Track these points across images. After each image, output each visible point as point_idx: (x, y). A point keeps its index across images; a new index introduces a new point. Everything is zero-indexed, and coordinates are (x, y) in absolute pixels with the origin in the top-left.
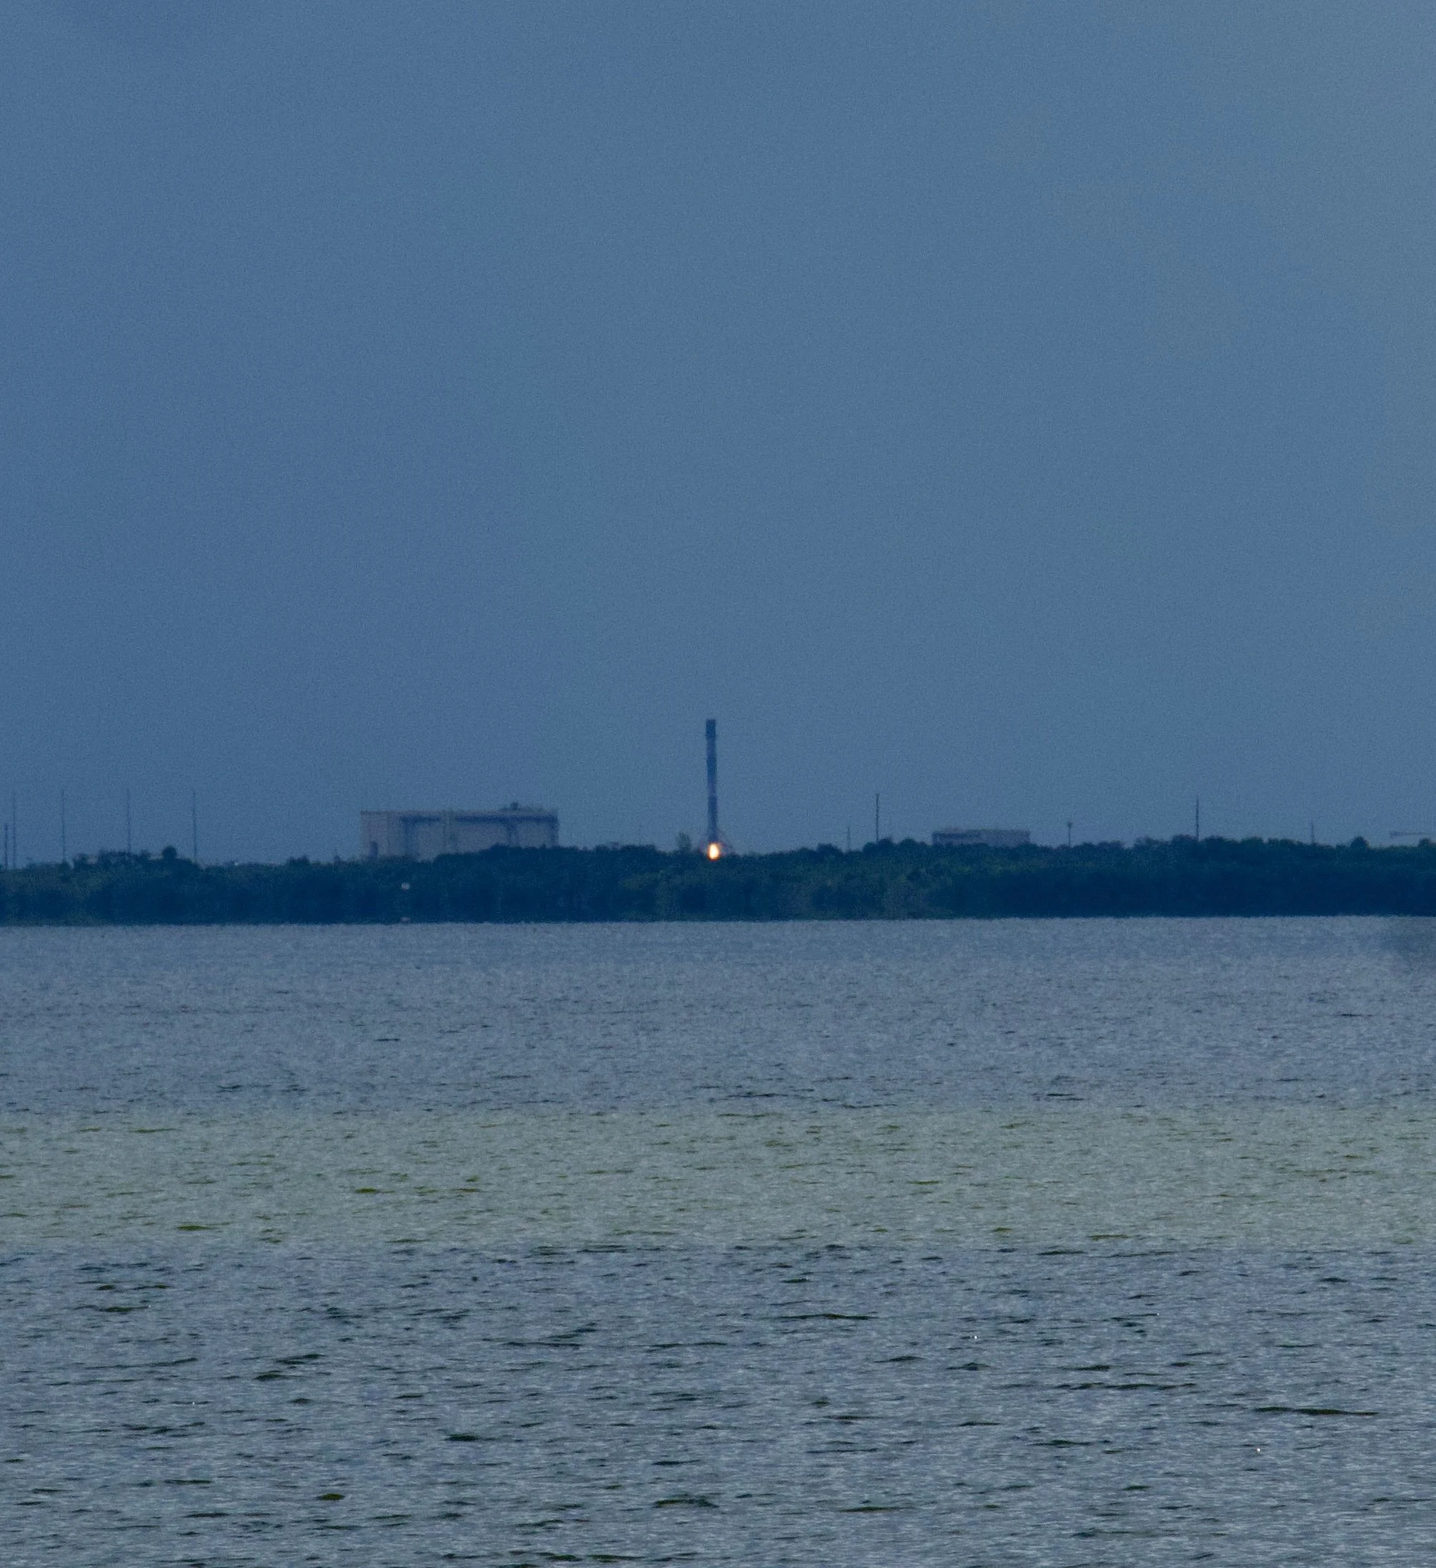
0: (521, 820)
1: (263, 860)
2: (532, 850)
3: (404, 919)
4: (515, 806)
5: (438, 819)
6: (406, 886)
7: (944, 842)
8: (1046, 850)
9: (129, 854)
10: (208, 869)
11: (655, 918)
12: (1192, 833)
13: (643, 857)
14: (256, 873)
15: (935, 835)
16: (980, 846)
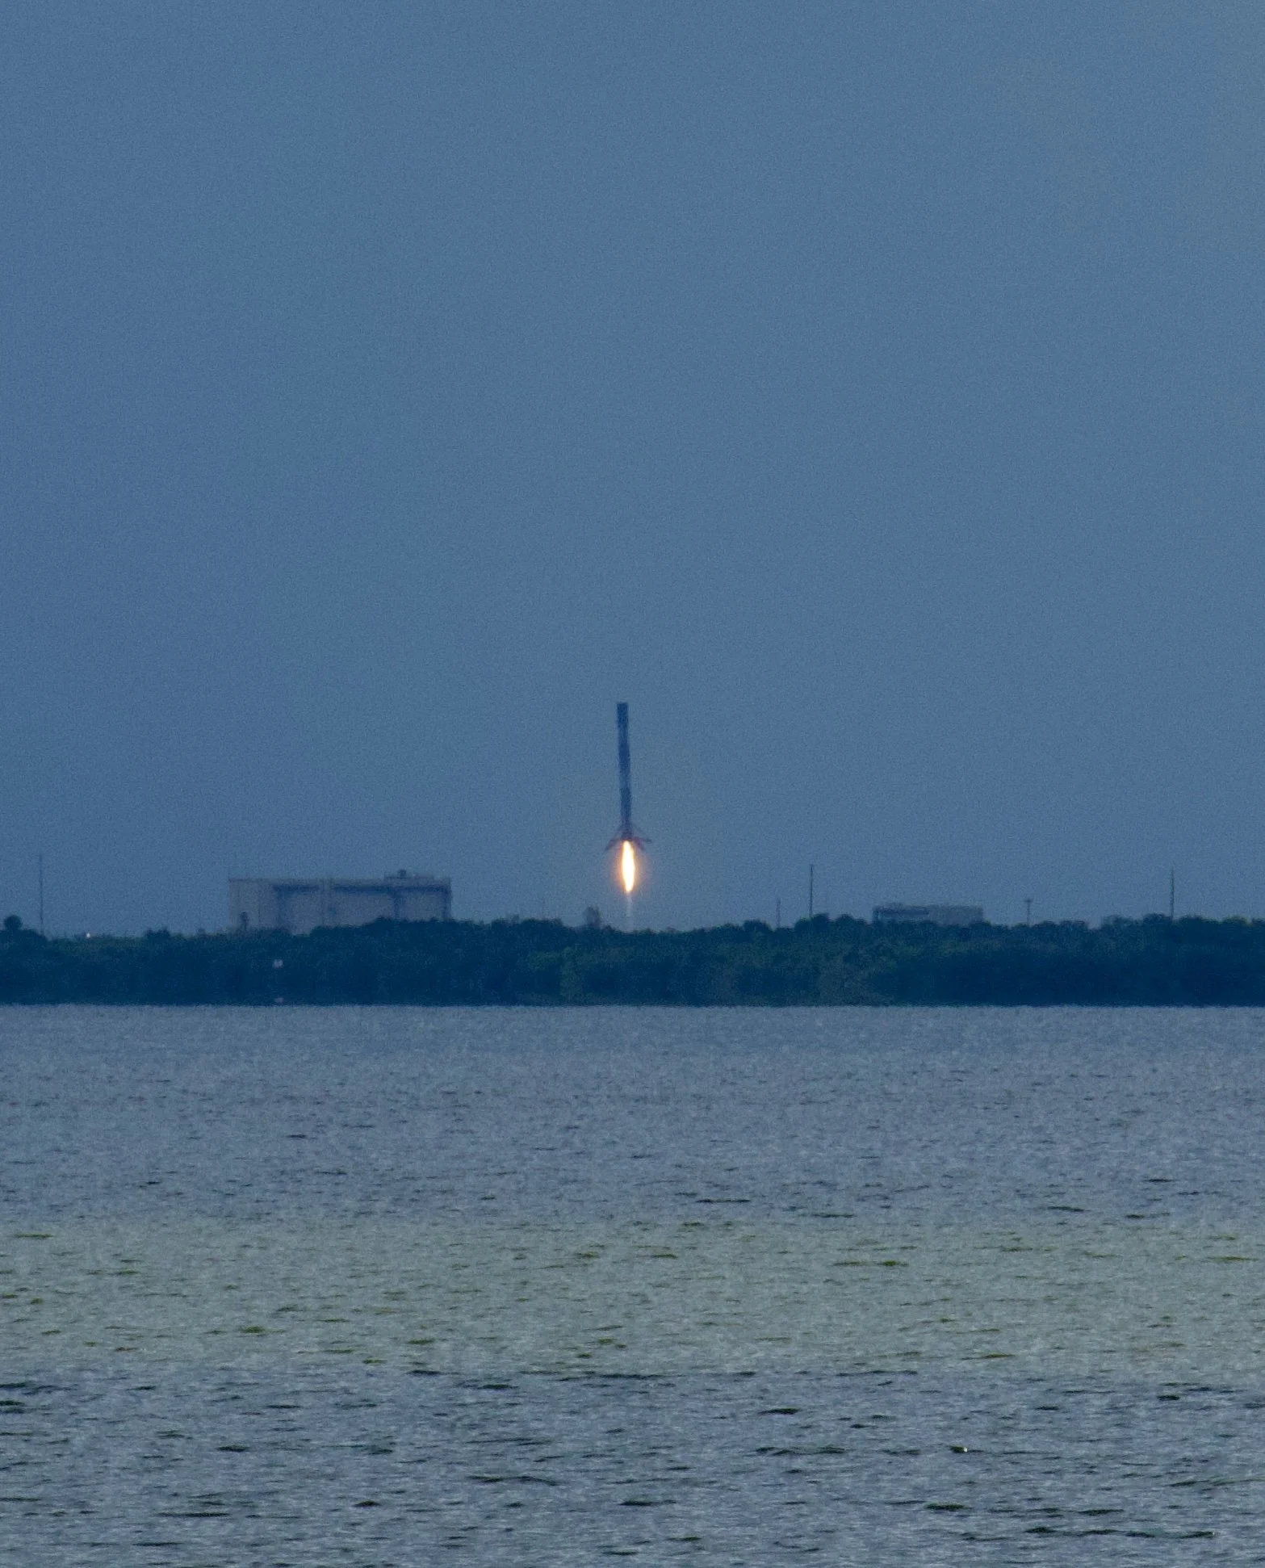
0: (409, 889)
1: (117, 933)
2: (421, 924)
3: (280, 1000)
4: (403, 873)
5: (316, 888)
6: (278, 964)
7: (886, 919)
8: (1001, 930)
10: (56, 942)
11: (561, 1002)
12: (1167, 913)
13: (547, 933)
14: (110, 946)
15: (877, 911)
16: (924, 924)
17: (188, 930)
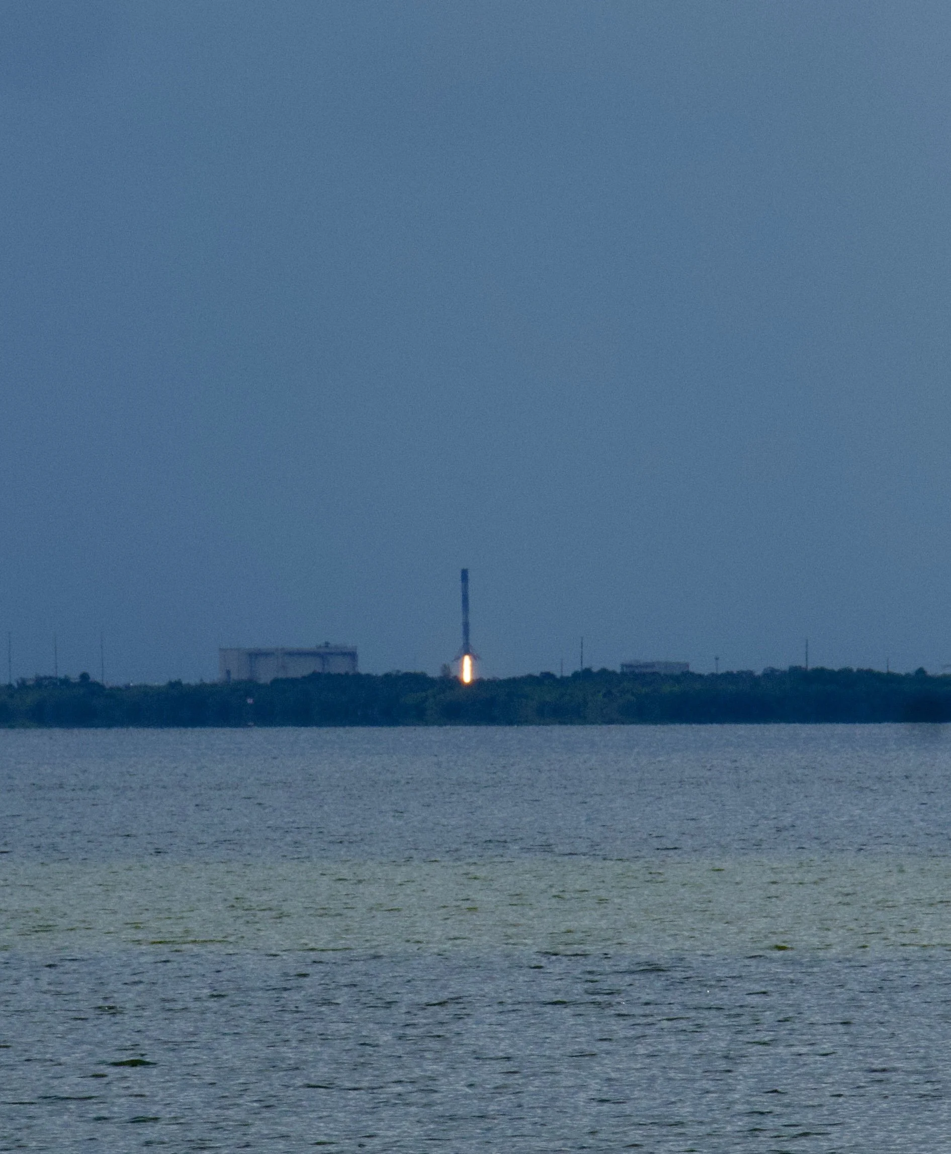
0: (332, 654)
1: (150, 682)
2: (339, 676)
3: (252, 723)
4: (327, 645)
5: (273, 654)
6: (250, 701)
7: (628, 671)
8: (701, 676)
9: (56, 678)
10: (111, 688)
11: (427, 723)
12: (803, 665)
13: (417, 680)
14: (145, 692)
15: (623, 666)
16: (654, 673)
17: (194, 681)
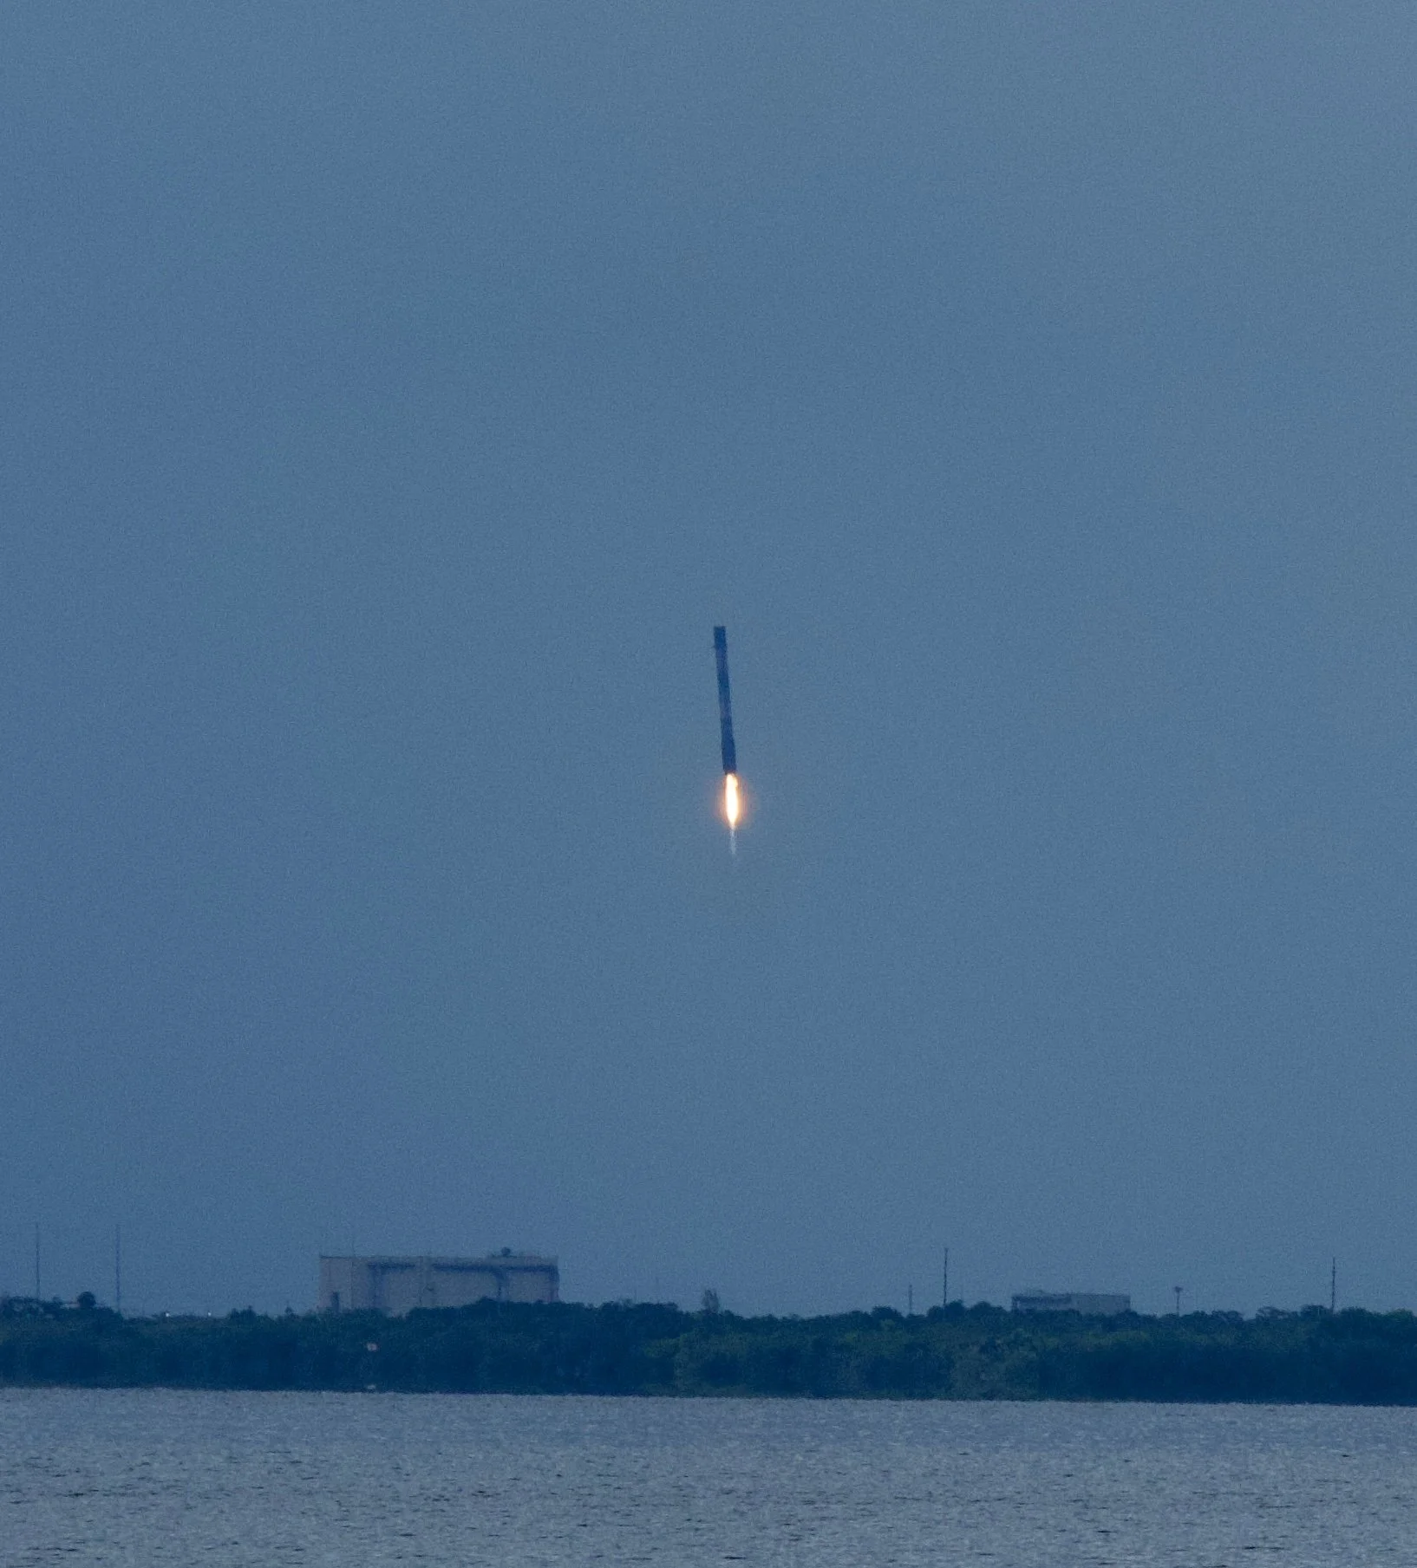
0: (514, 1269)
1: (200, 1311)
2: (526, 1306)
3: (372, 1387)
4: (506, 1252)
5: (413, 1266)
6: (372, 1347)
7: (1025, 1308)
8: (1150, 1320)
9: (38, 1302)
10: (132, 1321)
11: (674, 1392)
12: (1328, 1307)
13: (661, 1319)
14: (189, 1325)
15: (1016, 1299)
16: (1066, 1313)
17: (275, 1311)
